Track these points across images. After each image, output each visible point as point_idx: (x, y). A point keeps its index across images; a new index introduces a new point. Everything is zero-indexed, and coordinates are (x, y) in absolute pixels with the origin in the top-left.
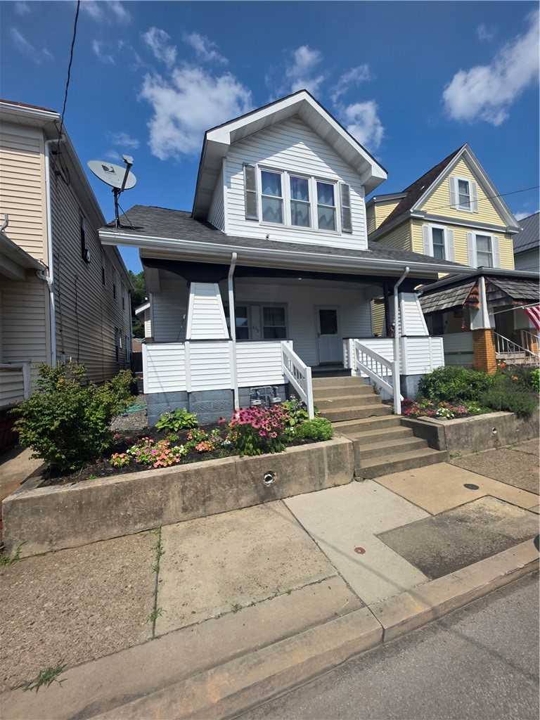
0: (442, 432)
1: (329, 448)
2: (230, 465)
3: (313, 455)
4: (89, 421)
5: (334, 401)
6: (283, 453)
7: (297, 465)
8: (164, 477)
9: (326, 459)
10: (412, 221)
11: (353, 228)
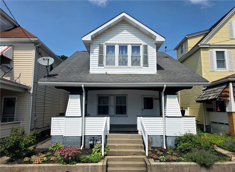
0: (150, 167)
1: (92, 166)
2: (54, 166)
3: (85, 168)
4: (21, 146)
5: (119, 146)
6: (74, 165)
7: (78, 170)
8: (33, 167)
9: (90, 170)
10: (201, 49)
11: (149, 64)
